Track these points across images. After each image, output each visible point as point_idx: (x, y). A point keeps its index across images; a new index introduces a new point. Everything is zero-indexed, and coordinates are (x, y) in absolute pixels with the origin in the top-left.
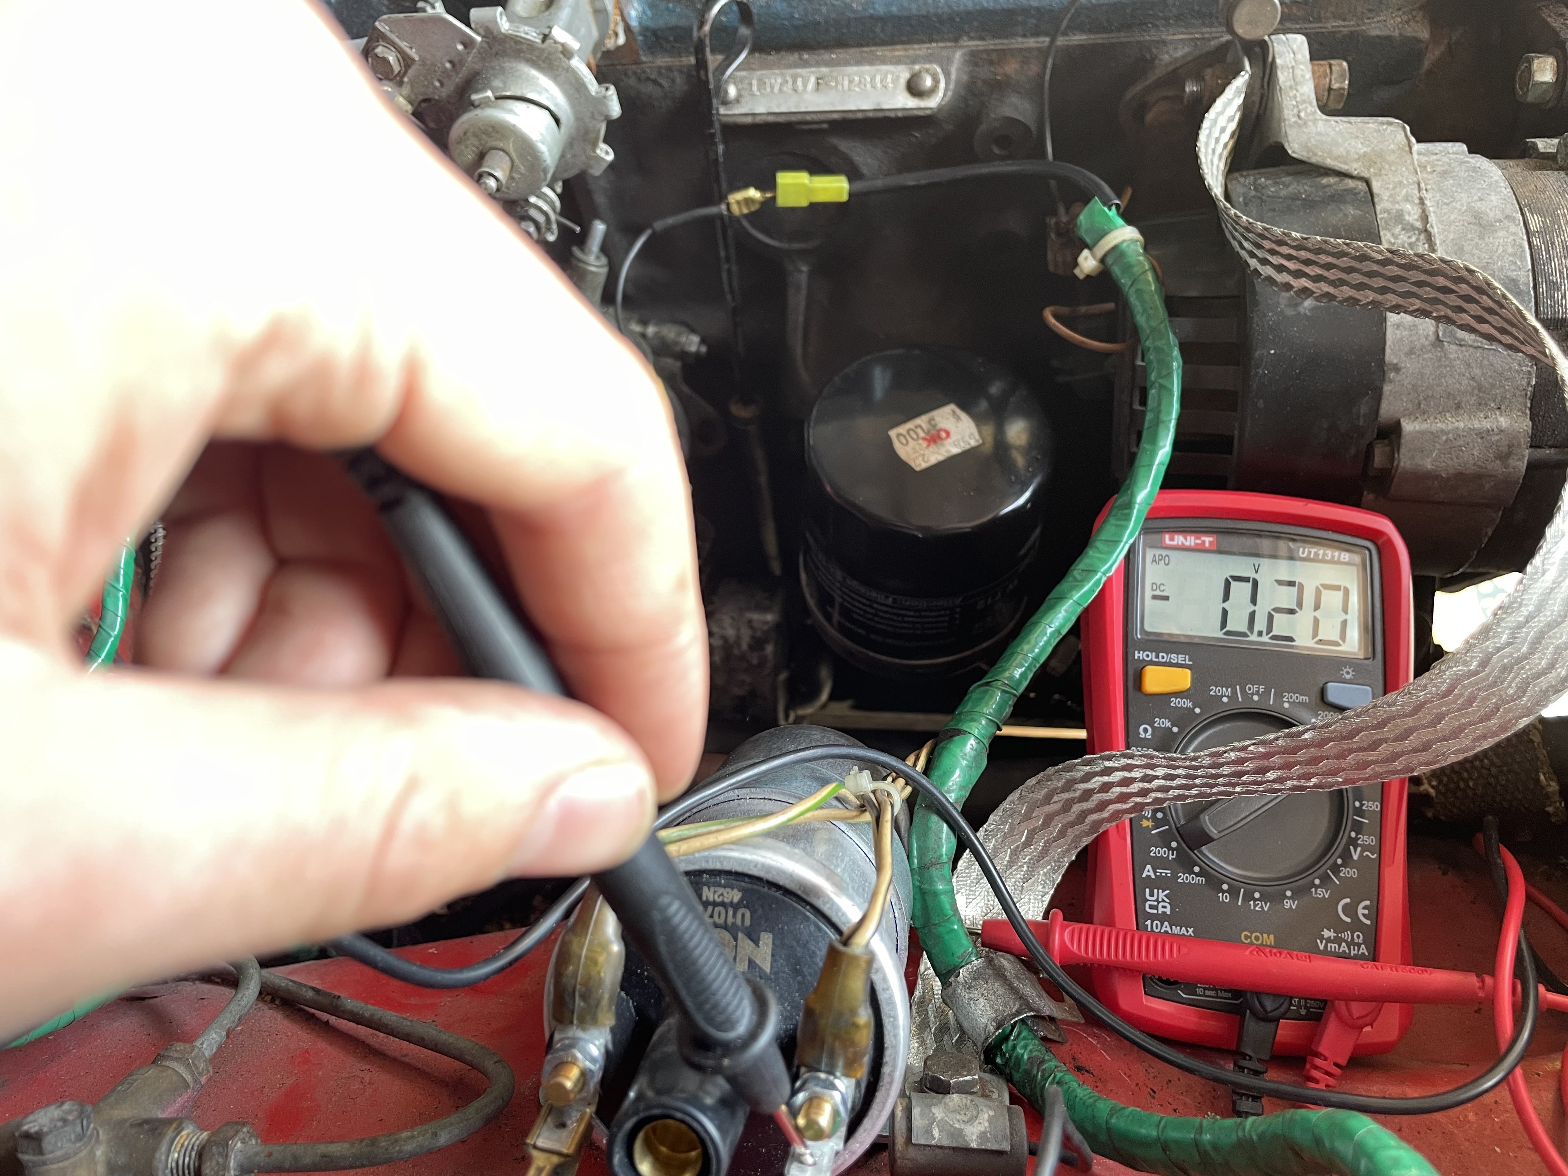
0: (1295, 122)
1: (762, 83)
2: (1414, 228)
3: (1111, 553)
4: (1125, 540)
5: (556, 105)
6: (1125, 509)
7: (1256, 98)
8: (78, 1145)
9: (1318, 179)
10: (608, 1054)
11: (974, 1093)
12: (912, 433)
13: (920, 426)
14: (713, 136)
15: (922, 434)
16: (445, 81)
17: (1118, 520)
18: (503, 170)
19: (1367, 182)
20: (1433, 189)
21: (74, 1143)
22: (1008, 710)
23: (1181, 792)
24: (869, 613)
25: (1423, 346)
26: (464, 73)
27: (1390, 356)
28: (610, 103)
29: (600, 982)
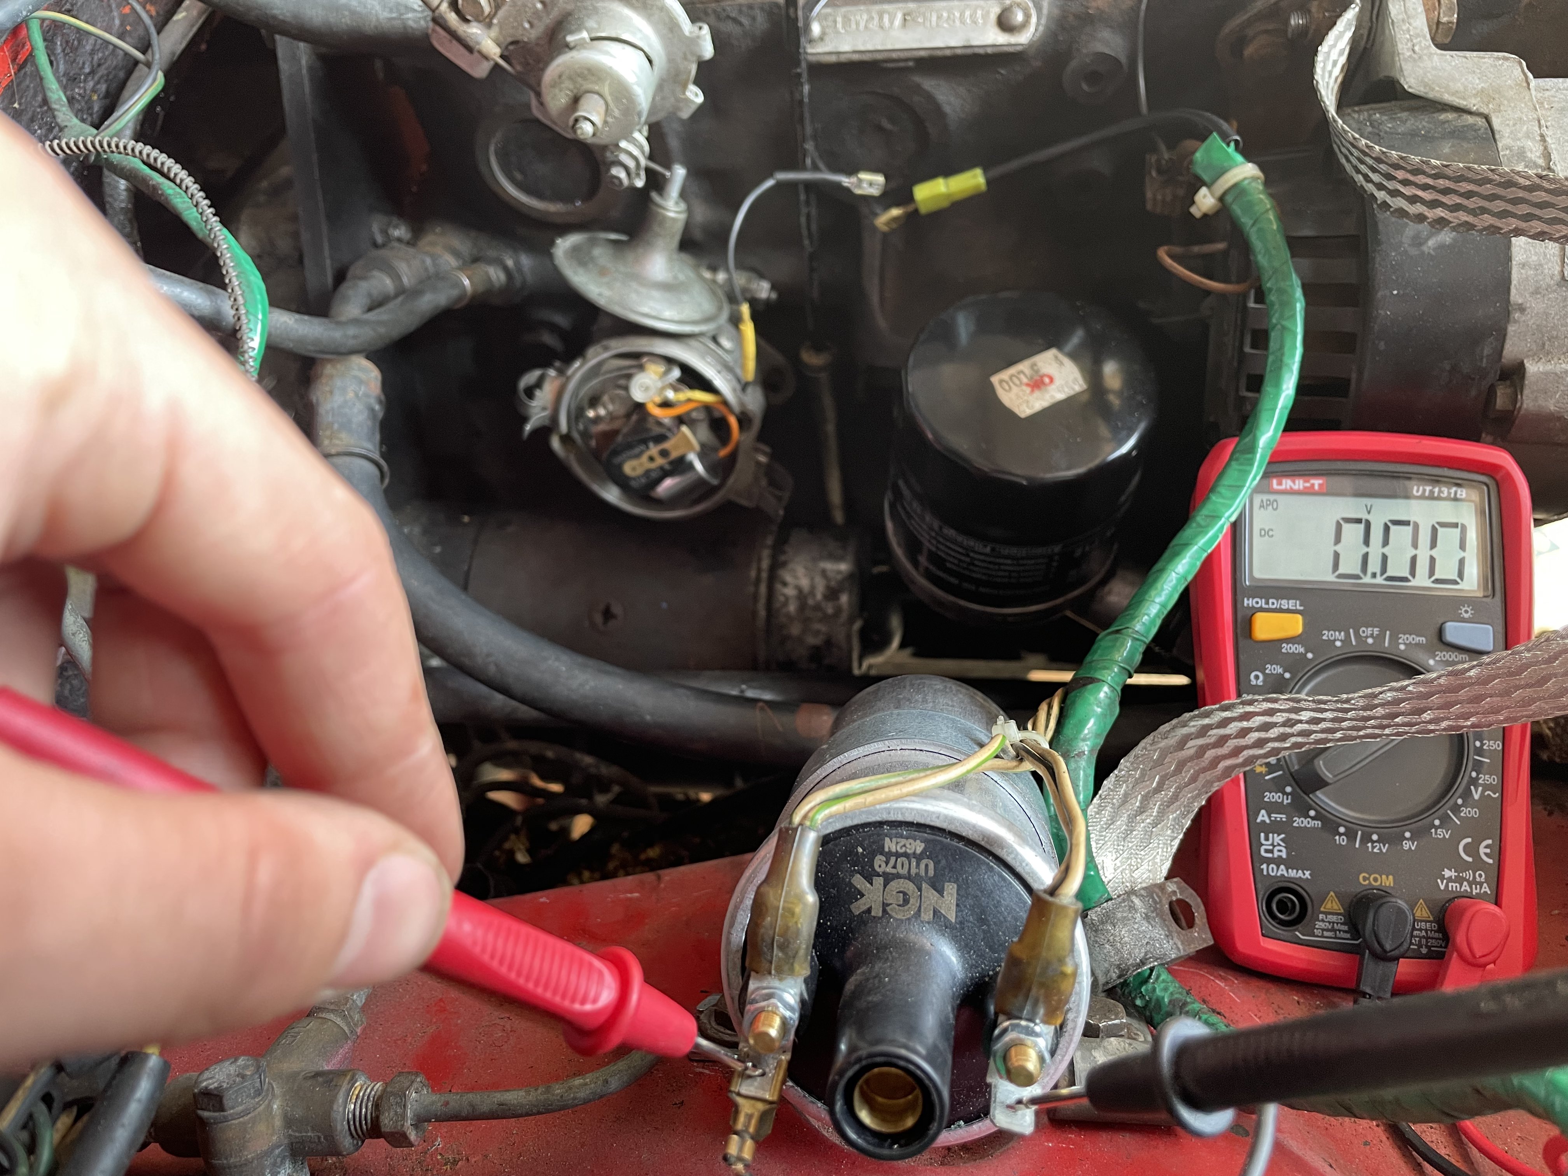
0: (1410, 56)
1: (847, 20)
2: (1536, 166)
3: (1234, 498)
4: (1247, 485)
5: (650, 45)
6: (1249, 453)
7: (1365, 32)
8: (257, 1100)
9: (1435, 115)
10: (803, 1002)
11: (1122, 1036)
12: (1015, 379)
13: (1022, 372)
14: (799, 75)
15: (1025, 380)
16: (535, 22)
17: (1241, 464)
18: (598, 113)
19: (1487, 118)
20: (1553, 126)
21: (254, 1098)
22: (1138, 658)
23: (1323, 736)
24: (964, 562)
25: (1549, 286)
26: (555, 14)
27: (1515, 296)
28: (703, 43)
29: (798, 933)
